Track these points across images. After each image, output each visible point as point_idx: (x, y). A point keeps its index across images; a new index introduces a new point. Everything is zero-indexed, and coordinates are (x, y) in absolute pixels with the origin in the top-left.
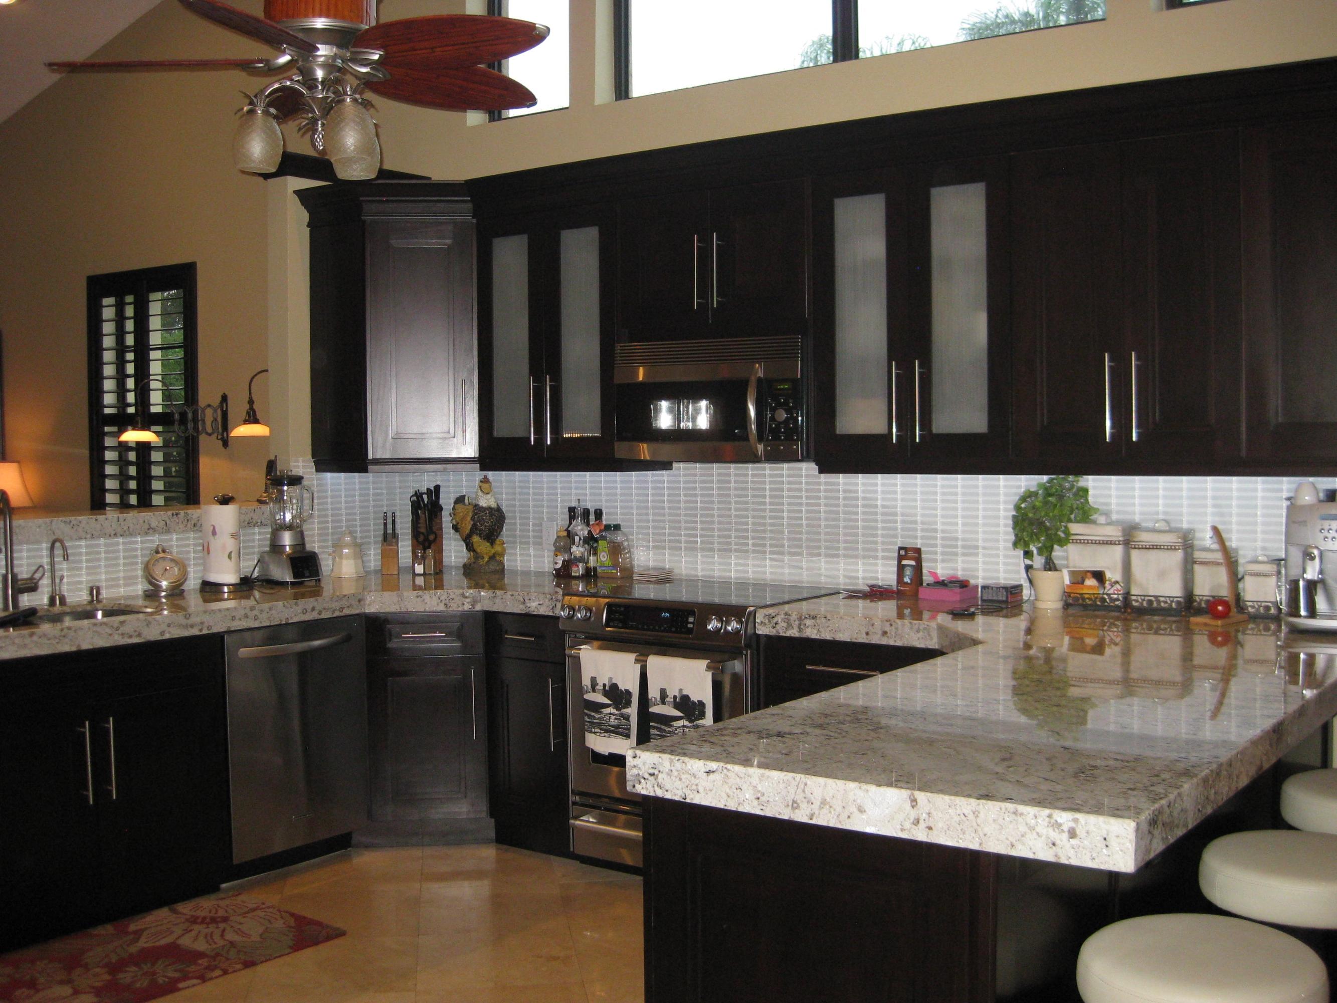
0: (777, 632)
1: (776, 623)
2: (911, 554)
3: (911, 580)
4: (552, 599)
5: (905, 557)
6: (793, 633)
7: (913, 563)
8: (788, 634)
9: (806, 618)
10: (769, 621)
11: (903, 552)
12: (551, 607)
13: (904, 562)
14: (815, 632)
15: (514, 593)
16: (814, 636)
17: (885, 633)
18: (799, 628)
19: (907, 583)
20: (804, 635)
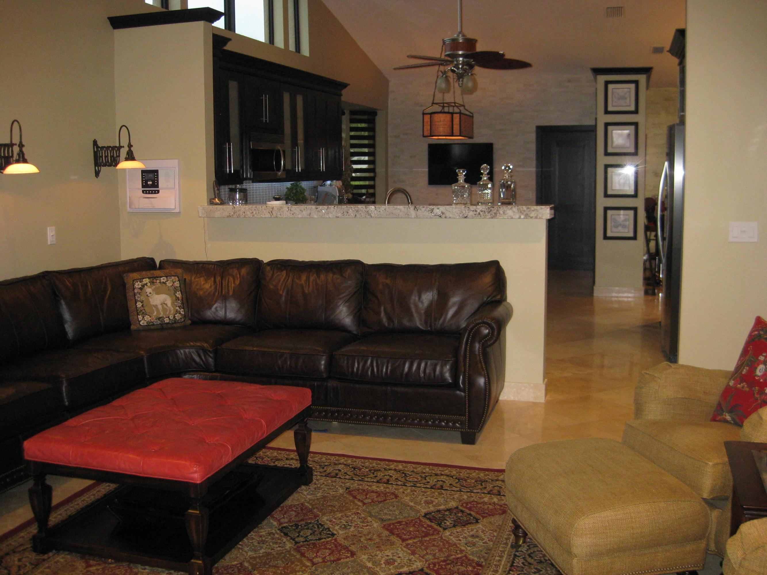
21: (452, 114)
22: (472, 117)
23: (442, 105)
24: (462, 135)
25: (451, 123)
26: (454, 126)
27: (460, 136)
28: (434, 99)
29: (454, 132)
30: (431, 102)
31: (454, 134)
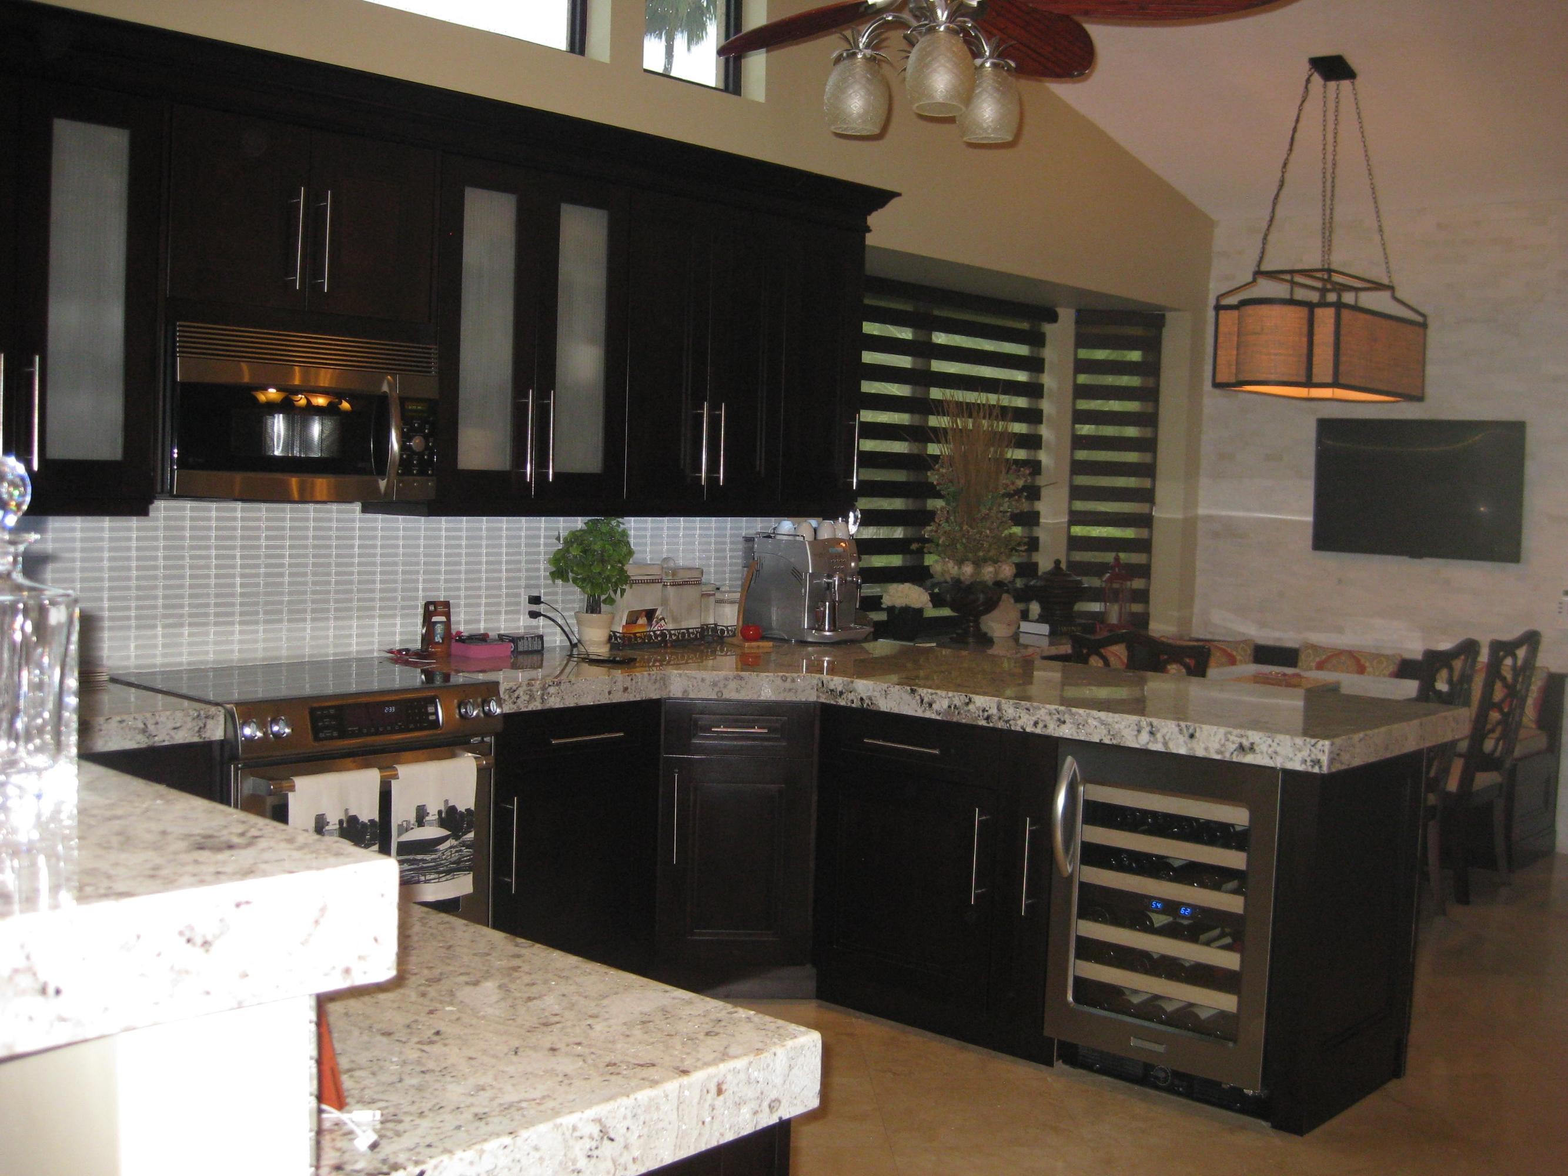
0: (518, 707)
1: (518, 698)
2: (440, 609)
3: (443, 639)
4: (198, 716)
5: (436, 613)
6: (536, 706)
7: (443, 619)
8: (530, 709)
9: (550, 686)
10: (510, 696)
11: (432, 608)
12: (197, 729)
13: (435, 619)
14: (558, 699)
15: (125, 717)
16: (557, 706)
17: (626, 689)
18: (542, 698)
19: (438, 643)
20: (547, 706)
21: (1311, 306)
22: (1424, 326)
23: (1288, 277)
24: (1342, 380)
25: (1305, 339)
26: (1317, 351)
27: (1336, 384)
28: (1261, 259)
29: (1315, 370)
30: (1252, 268)
31: (1315, 380)
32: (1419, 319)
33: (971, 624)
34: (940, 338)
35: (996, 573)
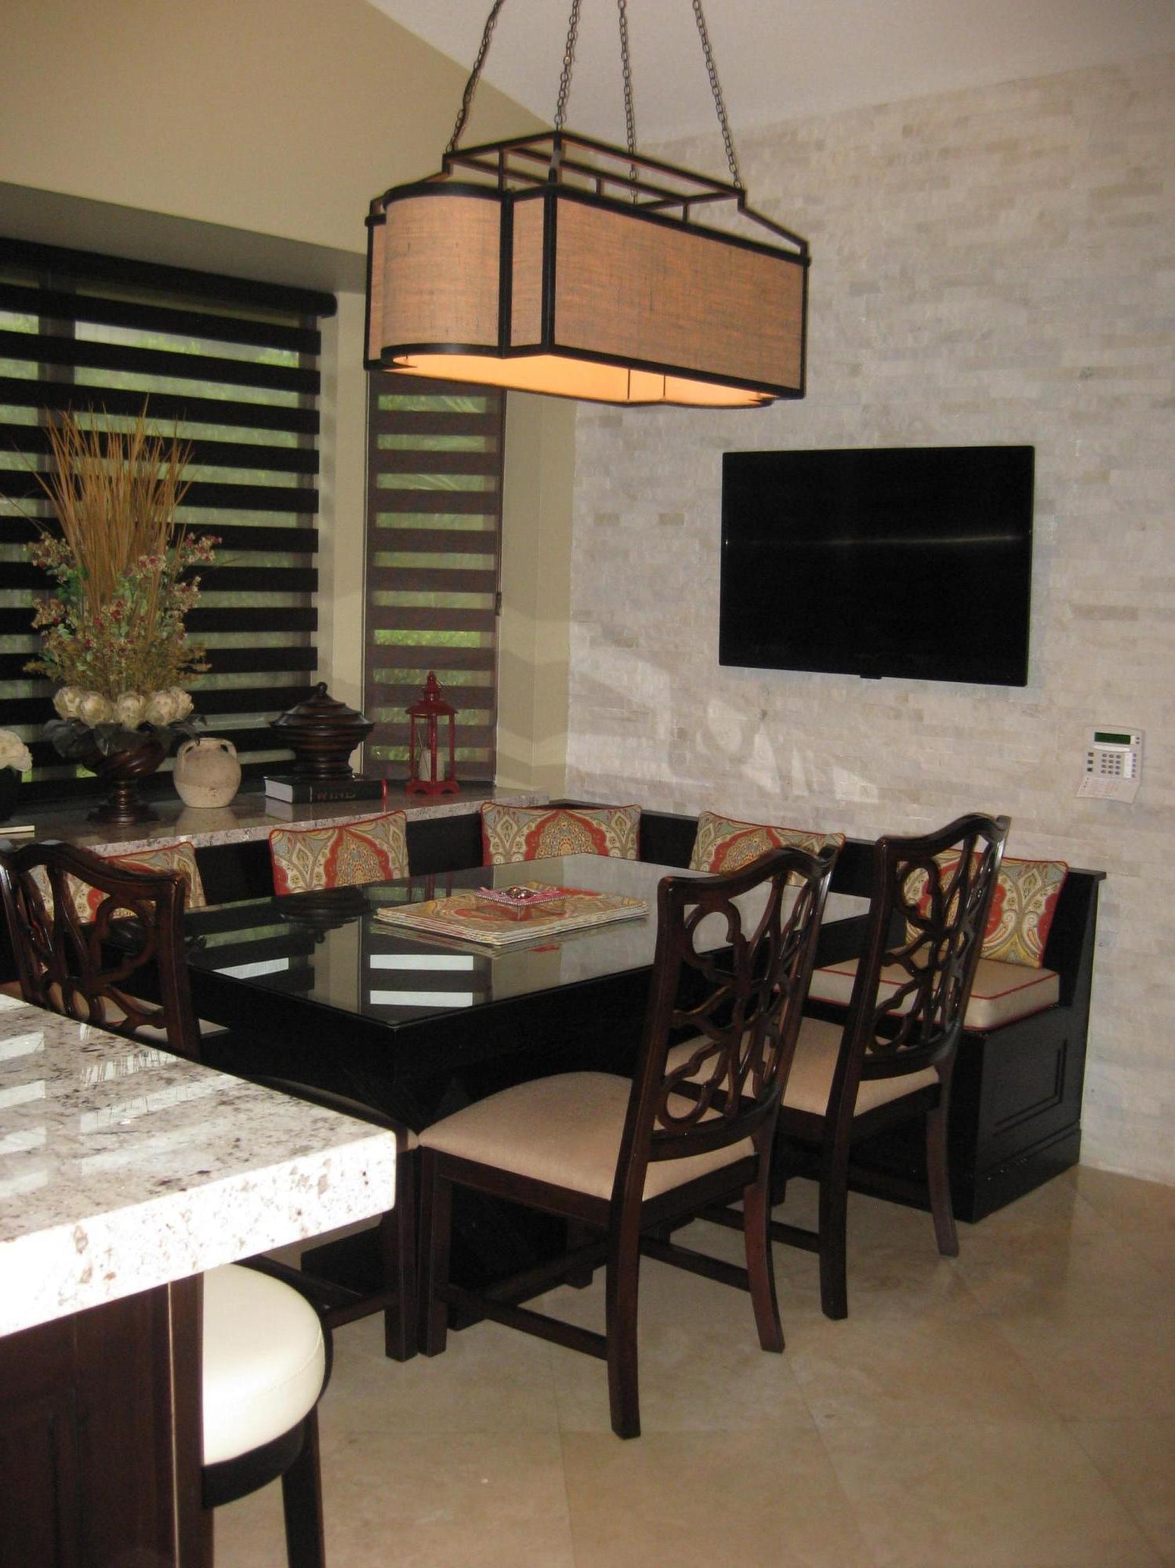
22: (803, 260)
27: (548, 345)
29: (514, 322)
31: (514, 341)
32: (795, 249)
33: (123, 792)
34: (87, 332)
35: (144, 710)
